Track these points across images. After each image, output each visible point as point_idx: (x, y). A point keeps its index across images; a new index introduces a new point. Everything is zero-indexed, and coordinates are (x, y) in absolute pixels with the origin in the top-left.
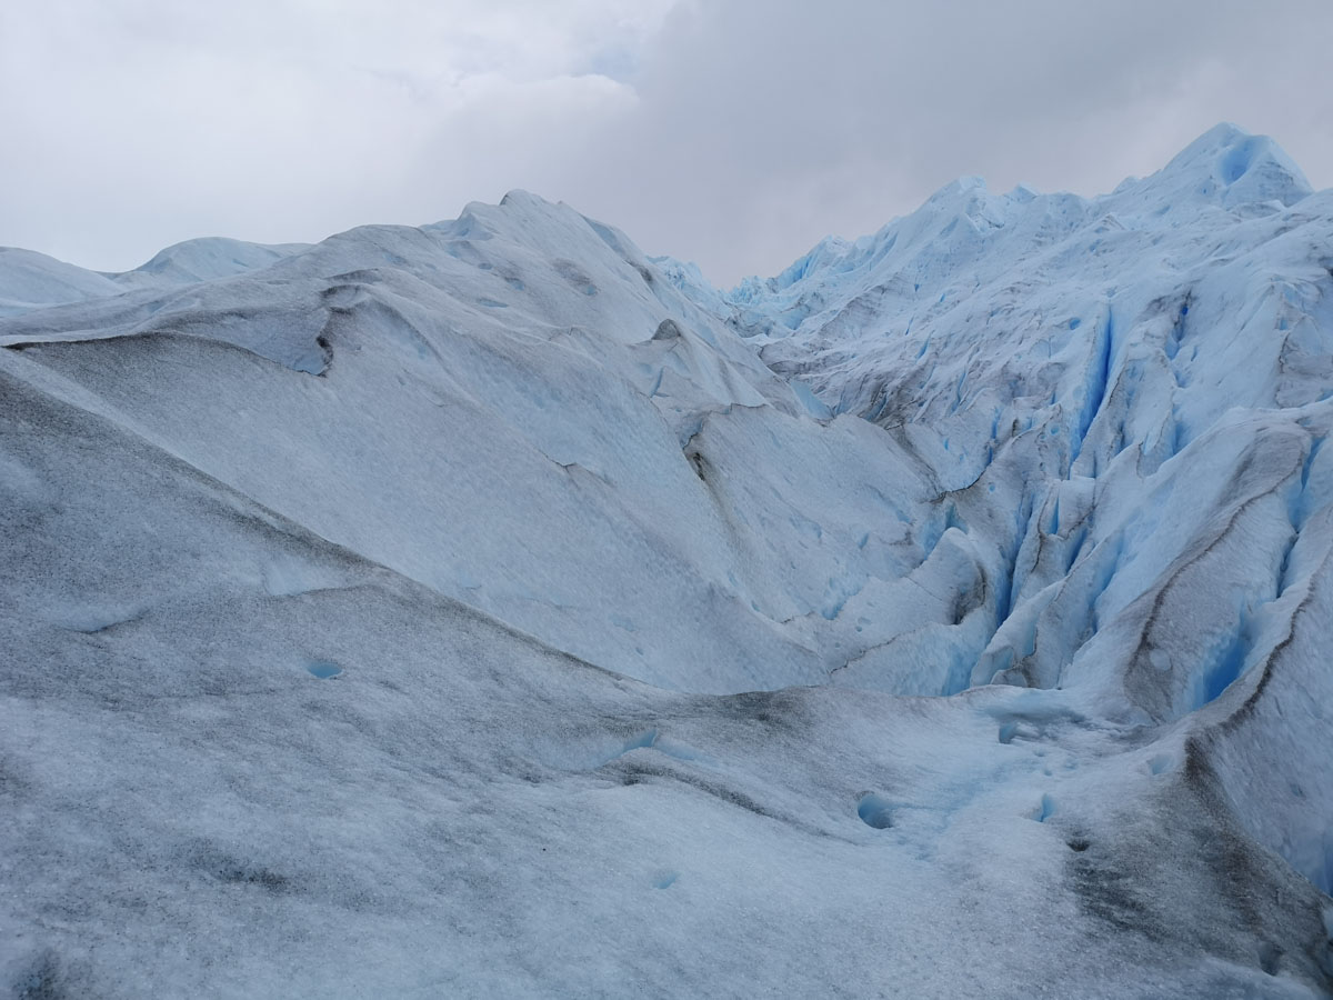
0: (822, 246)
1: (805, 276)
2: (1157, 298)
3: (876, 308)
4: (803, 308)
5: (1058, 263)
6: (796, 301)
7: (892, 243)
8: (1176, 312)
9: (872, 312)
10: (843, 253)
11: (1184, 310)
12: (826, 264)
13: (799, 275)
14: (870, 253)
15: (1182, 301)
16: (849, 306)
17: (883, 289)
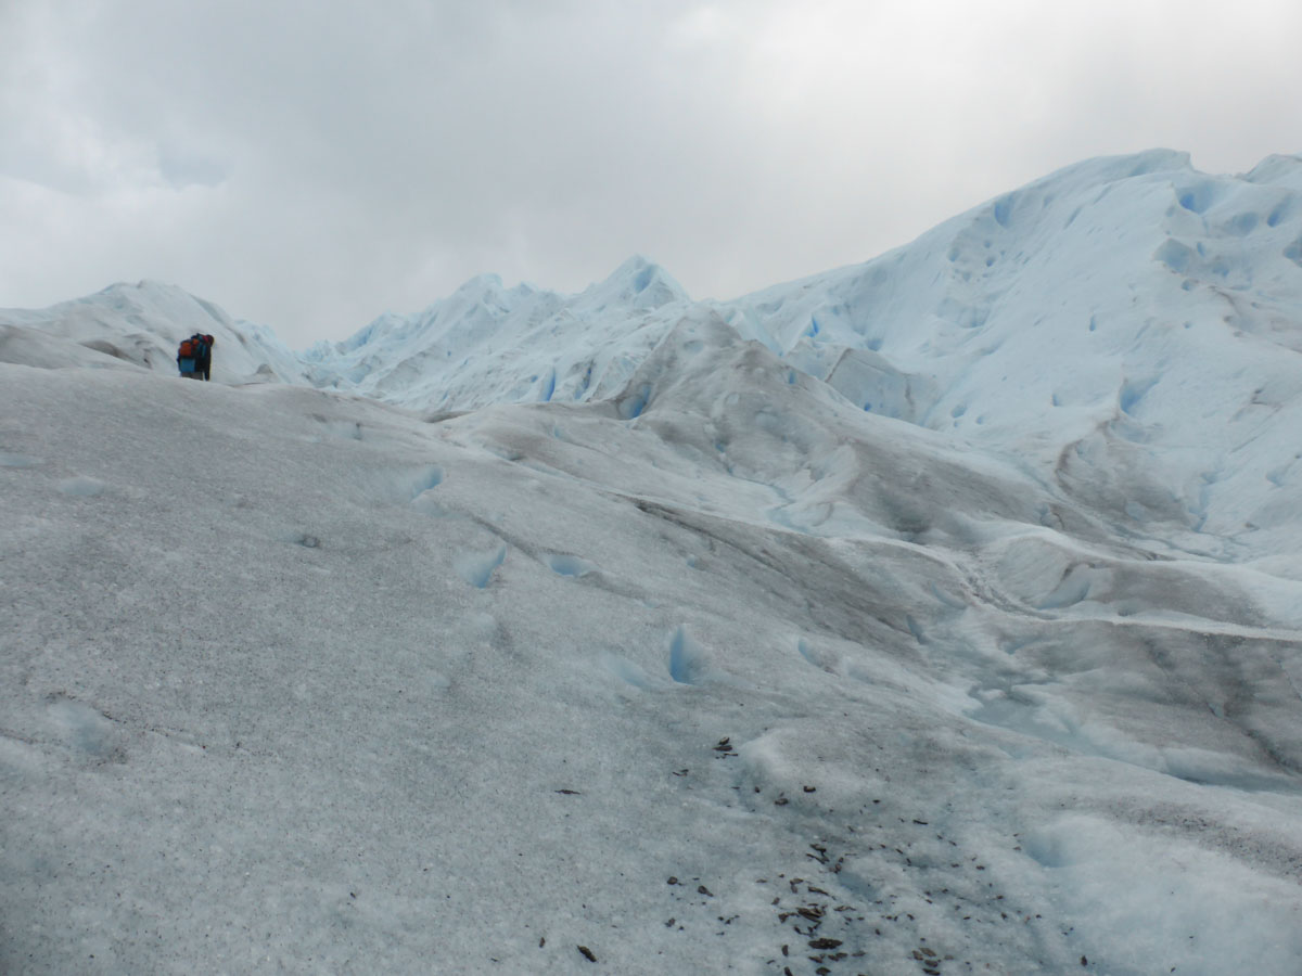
0: (382, 318)
1: (368, 342)
2: (575, 363)
3: (419, 368)
4: (366, 368)
5: (532, 340)
6: (359, 361)
7: (433, 320)
8: (585, 372)
9: (416, 371)
10: (398, 325)
11: (590, 371)
12: (385, 333)
13: (363, 340)
14: (418, 326)
15: (588, 366)
16: (399, 366)
17: (424, 354)
